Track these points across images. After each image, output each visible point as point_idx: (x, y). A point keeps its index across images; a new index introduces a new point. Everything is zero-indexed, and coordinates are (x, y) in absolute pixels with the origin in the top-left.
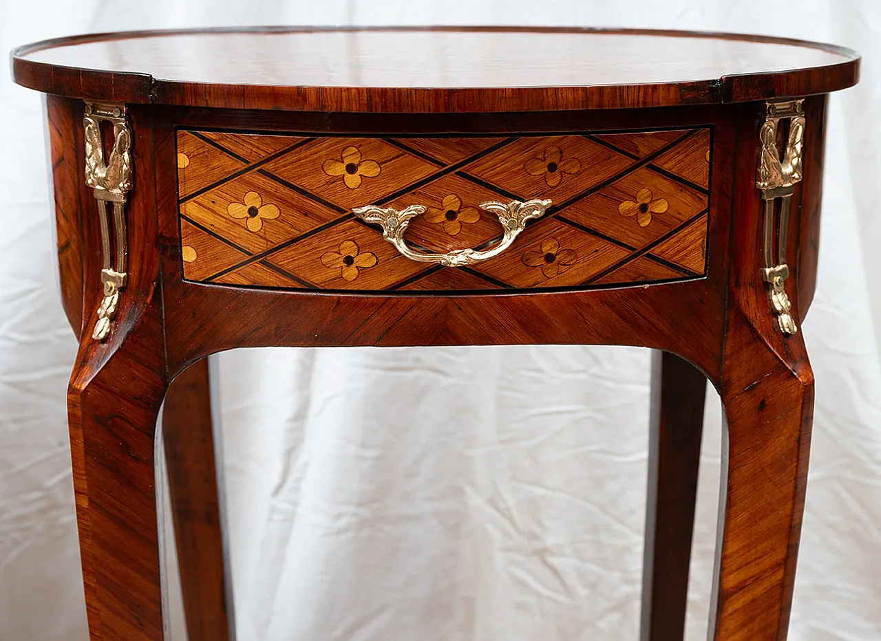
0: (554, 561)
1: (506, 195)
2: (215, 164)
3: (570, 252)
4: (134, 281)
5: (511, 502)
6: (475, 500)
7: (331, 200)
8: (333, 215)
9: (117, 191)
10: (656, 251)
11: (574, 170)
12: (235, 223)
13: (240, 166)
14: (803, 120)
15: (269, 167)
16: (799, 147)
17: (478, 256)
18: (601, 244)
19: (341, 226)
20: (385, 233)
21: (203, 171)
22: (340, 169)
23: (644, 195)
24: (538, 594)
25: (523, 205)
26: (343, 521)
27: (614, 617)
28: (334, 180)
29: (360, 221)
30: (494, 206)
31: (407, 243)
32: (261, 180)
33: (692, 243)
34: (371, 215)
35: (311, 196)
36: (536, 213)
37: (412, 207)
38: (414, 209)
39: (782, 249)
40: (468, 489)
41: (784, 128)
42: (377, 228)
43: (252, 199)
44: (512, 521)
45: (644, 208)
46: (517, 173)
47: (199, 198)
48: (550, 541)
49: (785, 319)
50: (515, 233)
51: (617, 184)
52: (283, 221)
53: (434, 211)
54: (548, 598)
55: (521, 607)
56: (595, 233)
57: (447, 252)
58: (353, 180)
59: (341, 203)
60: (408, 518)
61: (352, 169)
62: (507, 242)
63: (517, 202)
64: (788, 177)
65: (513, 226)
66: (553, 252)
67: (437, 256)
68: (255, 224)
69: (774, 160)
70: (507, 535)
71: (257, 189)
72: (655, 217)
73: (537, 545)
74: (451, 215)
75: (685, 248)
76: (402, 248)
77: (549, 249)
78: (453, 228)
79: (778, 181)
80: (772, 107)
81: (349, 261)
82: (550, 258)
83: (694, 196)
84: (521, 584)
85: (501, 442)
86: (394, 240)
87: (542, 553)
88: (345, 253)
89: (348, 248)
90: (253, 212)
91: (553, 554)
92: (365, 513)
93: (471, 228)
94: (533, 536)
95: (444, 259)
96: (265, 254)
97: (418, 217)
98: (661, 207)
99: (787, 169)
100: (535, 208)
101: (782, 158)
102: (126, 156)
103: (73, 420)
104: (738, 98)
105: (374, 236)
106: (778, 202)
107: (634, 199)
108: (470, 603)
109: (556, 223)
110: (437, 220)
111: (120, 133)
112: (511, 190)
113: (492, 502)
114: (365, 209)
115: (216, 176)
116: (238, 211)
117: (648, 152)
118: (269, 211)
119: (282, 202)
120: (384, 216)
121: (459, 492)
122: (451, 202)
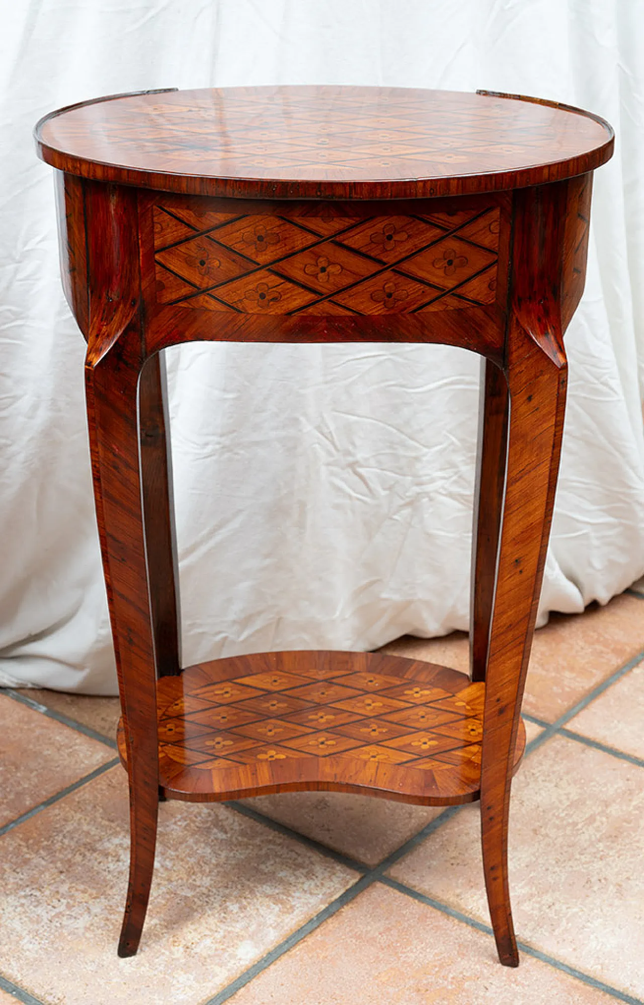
0: (361, 470)
5: (332, 427)
6: (308, 428)
24: (350, 497)
26: (209, 449)
27: (407, 511)
40: (302, 419)
44: (333, 443)
48: (360, 456)
54: (358, 499)
55: (337, 507)
60: (257, 443)
70: (330, 454)
73: (350, 459)
84: (339, 489)
85: (326, 383)
87: (353, 465)
91: (361, 466)
92: (226, 441)
94: (348, 453)
108: (302, 505)
113: (318, 428)
121: (296, 421)
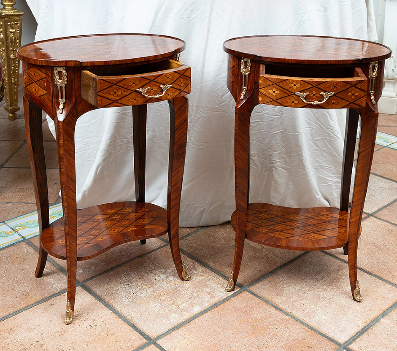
1: (325, 91)
2: (267, 82)
3: (338, 102)
4: (249, 89)
7: (290, 91)
8: (290, 94)
9: (247, 73)
10: (355, 102)
11: (339, 87)
12: (271, 94)
13: (272, 83)
14: (378, 65)
15: (278, 84)
16: (377, 70)
17: (319, 103)
18: (344, 101)
19: (292, 96)
20: (301, 97)
21: (264, 84)
22: (292, 85)
23: (353, 92)
25: (328, 93)
28: (291, 87)
29: (296, 95)
30: (323, 93)
31: (305, 100)
32: (276, 86)
33: (363, 101)
34: (298, 94)
35: (286, 90)
36: (331, 95)
37: (306, 93)
38: (307, 93)
39: (373, 88)
41: (374, 66)
42: (299, 96)
43: (274, 90)
45: (353, 94)
46: (328, 87)
47: (263, 89)
49: (373, 101)
50: (327, 99)
51: (348, 90)
52: (280, 94)
53: (310, 94)
56: (343, 99)
57: (313, 101)
58: (295, 87)
59: (292, 91)
61: (295, 85)
62: (325, 100)
63: (327, 93)
64: (374, 75)
65: (326, 97)
66: (334, 102)
67: (311, 102)
68: (274, 94)
69: (372, 72)
71: (275, 88)
72: (355, 96)
74: (314, 95)
75: (361, 102)
76: (304, 100)
77: (333, 101)
78: (314, 97)
79: (373, 76)
80: (371, 63)
81: (293, 102)
82: (333, 103)
83: (364, 92)
86: (303, 99)
88: (292, 101)
89: (293, 100)
90: (274, 92)
93: (318, 97)
95: (312, 103)
96: (276, 100)
97: (308, 95)
98: (357, 94)
99: (374, 74)
100: (331, 94)
101: (373, 72)
102: (250, 68)
103: (236, 113)
104: (364, 62)
105: (299, 98)
106: (372, 80)
107: (351, 93)
109: (335, 97)
110: (311, 96)
111: (249, 64)
112: (326, 90)
114: (297, 93)
115: (267, 85)
116: (271, 91)
117: (354, 84)
118: (278, 92)
119: (280, 90)
120: (301, 94)
122: (314, 92)
